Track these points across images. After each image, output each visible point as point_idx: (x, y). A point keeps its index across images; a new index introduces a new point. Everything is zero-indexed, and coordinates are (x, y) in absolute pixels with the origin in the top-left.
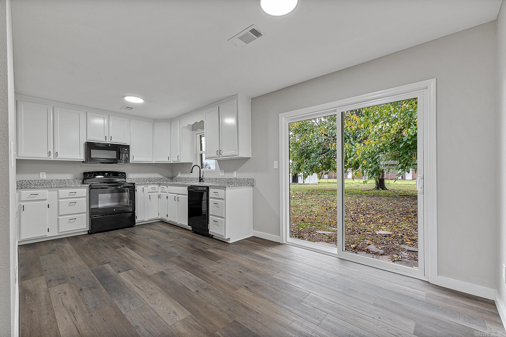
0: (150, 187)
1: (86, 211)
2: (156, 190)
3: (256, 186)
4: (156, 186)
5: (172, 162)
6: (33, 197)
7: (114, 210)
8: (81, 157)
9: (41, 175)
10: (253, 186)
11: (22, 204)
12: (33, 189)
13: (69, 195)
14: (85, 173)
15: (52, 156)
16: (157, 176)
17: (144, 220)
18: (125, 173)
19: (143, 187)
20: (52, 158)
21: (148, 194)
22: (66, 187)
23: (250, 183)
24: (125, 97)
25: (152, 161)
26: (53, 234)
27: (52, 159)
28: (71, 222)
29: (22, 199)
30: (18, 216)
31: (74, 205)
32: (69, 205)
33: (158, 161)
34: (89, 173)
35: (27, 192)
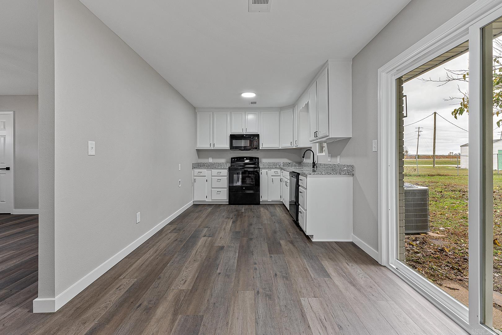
0: (273, 170)
1: (226, 187)
2: (278, 174)
3: (356, 175)
4: (279, 171)
5: (294, 147)
7: (244, 188)
8: (227, 146)
9: (209, 160)
10: (353, 175)
11: (195, 178)
12: (200, 169)
13: (217, 174)
14: (232, 158)
15: (212, 146)
16: (286, 161)
17: (267, 200)
18: (258, 158)
19: (267, 170)
20: (212, 148)
21: (272, 177)
22: (215, 168)
23: (350, 171)
24: (242, 94)
25: (278, 146)
26: (209, 200)
28: (218, 194)
29: (195, 175)
30: (193, 185)
31: (220, 181)
32: (217, 181)
33: (283, 146)
34: (234, 158)
35: (197, 171)
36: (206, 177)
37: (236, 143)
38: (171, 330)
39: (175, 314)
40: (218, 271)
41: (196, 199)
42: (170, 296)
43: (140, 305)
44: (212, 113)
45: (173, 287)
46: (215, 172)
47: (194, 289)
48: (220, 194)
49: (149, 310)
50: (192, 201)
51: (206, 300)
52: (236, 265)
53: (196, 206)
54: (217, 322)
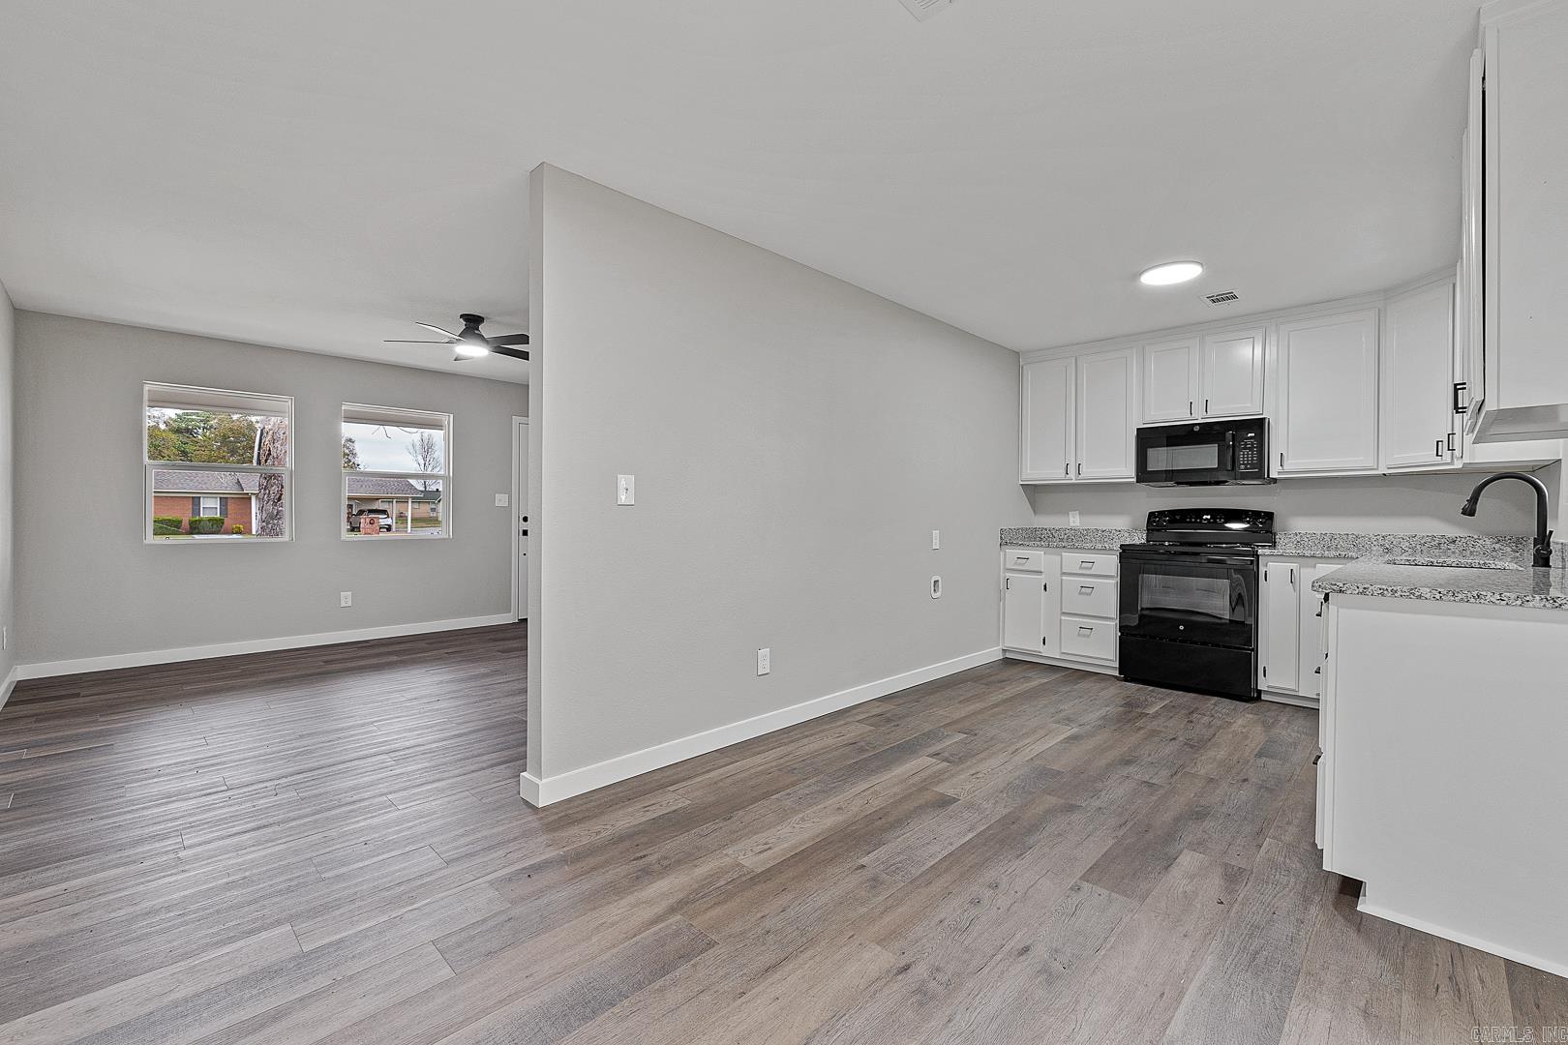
6: (1020, 564)
7: (1181, 628)
8: (1127, 470)
9: (1071, 519)
11: (1008, 575)
12: (1022, 547)
13: (1081, 568)
14: (1151, 514)
15: (1072, 474)
17: (1295, 691)
18: (1269, 516)
19: (1294, 566)
20: (1072, 478)
26: (1052, 652)
27: (1074, 481)
28: (1084, 636)
29: (1008, 566)
30: (1001, 598)
31: (1087, 594)
32: (1080, 593)
33: (1400, 462)
34: (1162, 513)
35: (1013, 553)
36: (1043, 576)
37: (1161, 458)
38: (635, 936)
39: (673, 910)
40: (864, 860)
41: (1009, 644)
42: (703, 869)
43: (644, 856)
44: (1074, 360)
45: (730, 851)
46: (1072, 559)
47: (767, 875)
48: (1088, 636)
49: (646, 874)
50: (1001, 647)
51: (759, 915)
52: (932, 863)
53: (1008, 662)
54: (725, 976)
